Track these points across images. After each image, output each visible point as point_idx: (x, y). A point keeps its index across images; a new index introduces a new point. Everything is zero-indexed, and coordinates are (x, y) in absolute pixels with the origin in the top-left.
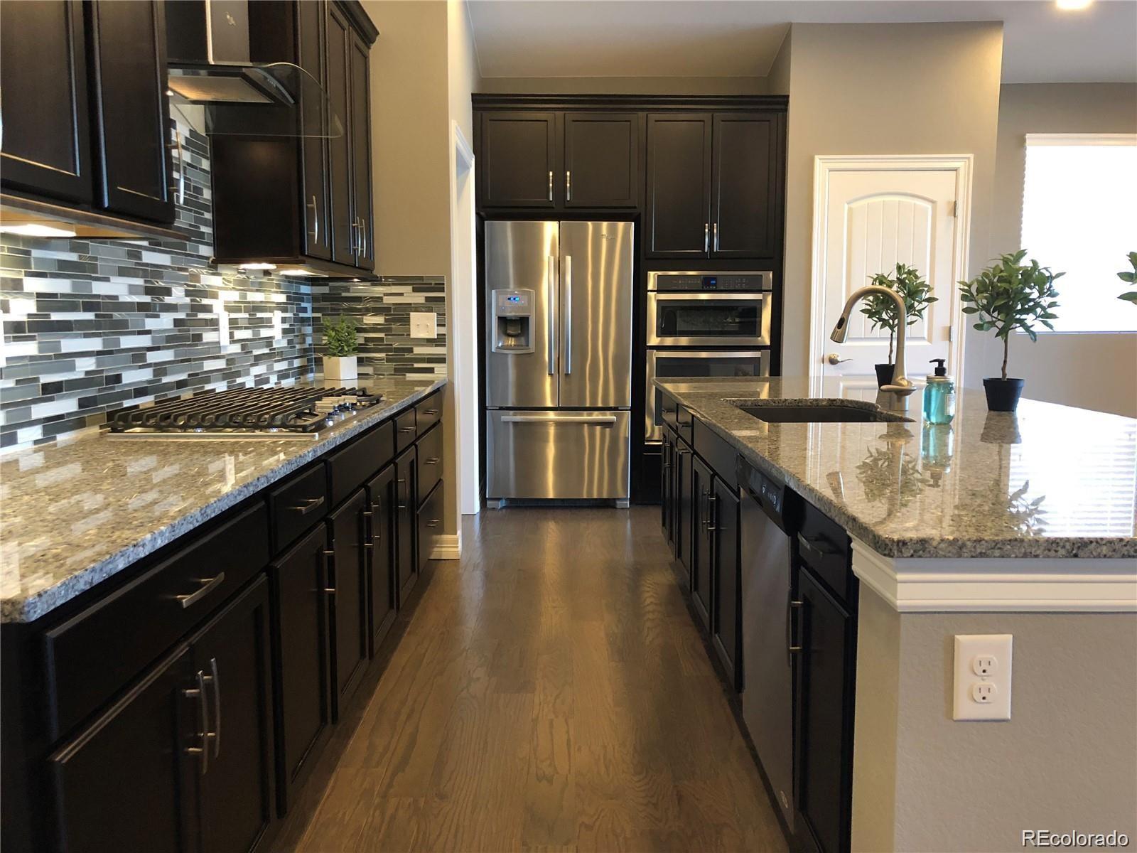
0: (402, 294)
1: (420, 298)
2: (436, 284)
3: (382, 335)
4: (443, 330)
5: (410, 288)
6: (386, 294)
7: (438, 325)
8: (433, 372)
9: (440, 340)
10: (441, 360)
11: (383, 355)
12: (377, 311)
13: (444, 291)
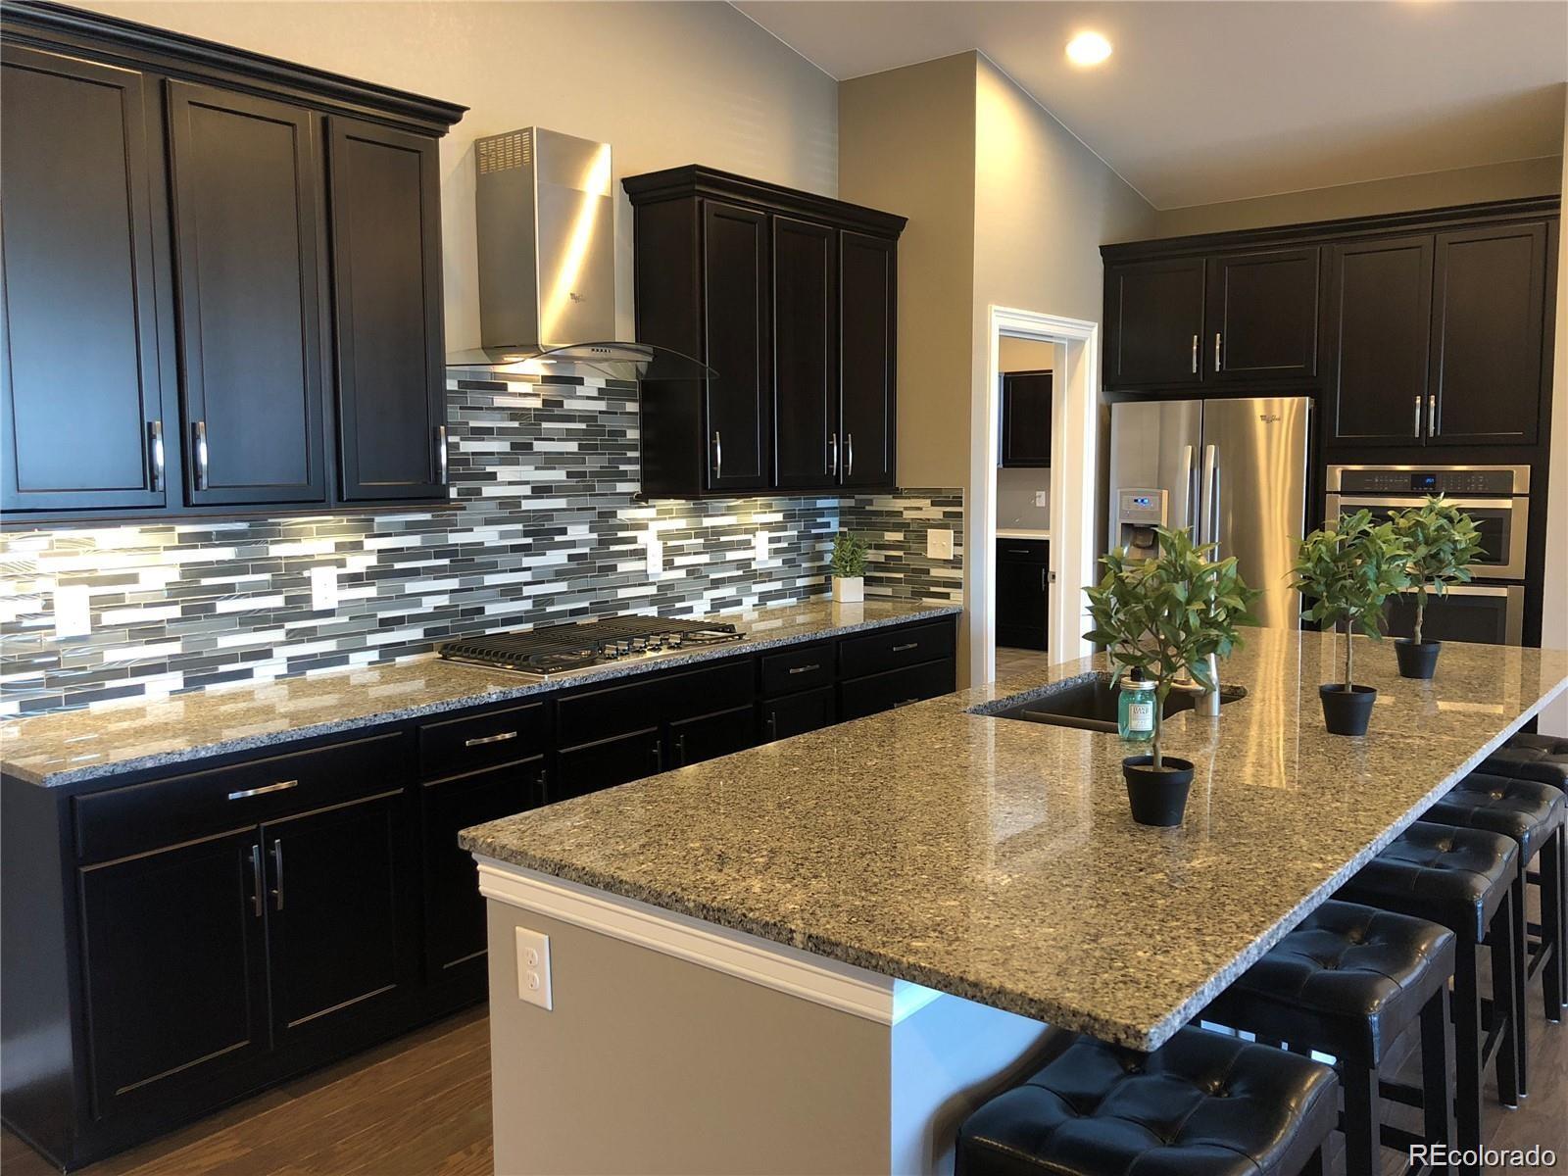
0: (920, 509)
1: (936, 513)
2: (954, 497)
3: (900, 553)
4: (960, 551)
5: (929, 501)
6: (906, 509)
7: (955, 545)
8: (949, 598)
9: (956, 563)
10: (957, 585)
11: (901, 576)
12: (897, 528)
13: (961, 506)
